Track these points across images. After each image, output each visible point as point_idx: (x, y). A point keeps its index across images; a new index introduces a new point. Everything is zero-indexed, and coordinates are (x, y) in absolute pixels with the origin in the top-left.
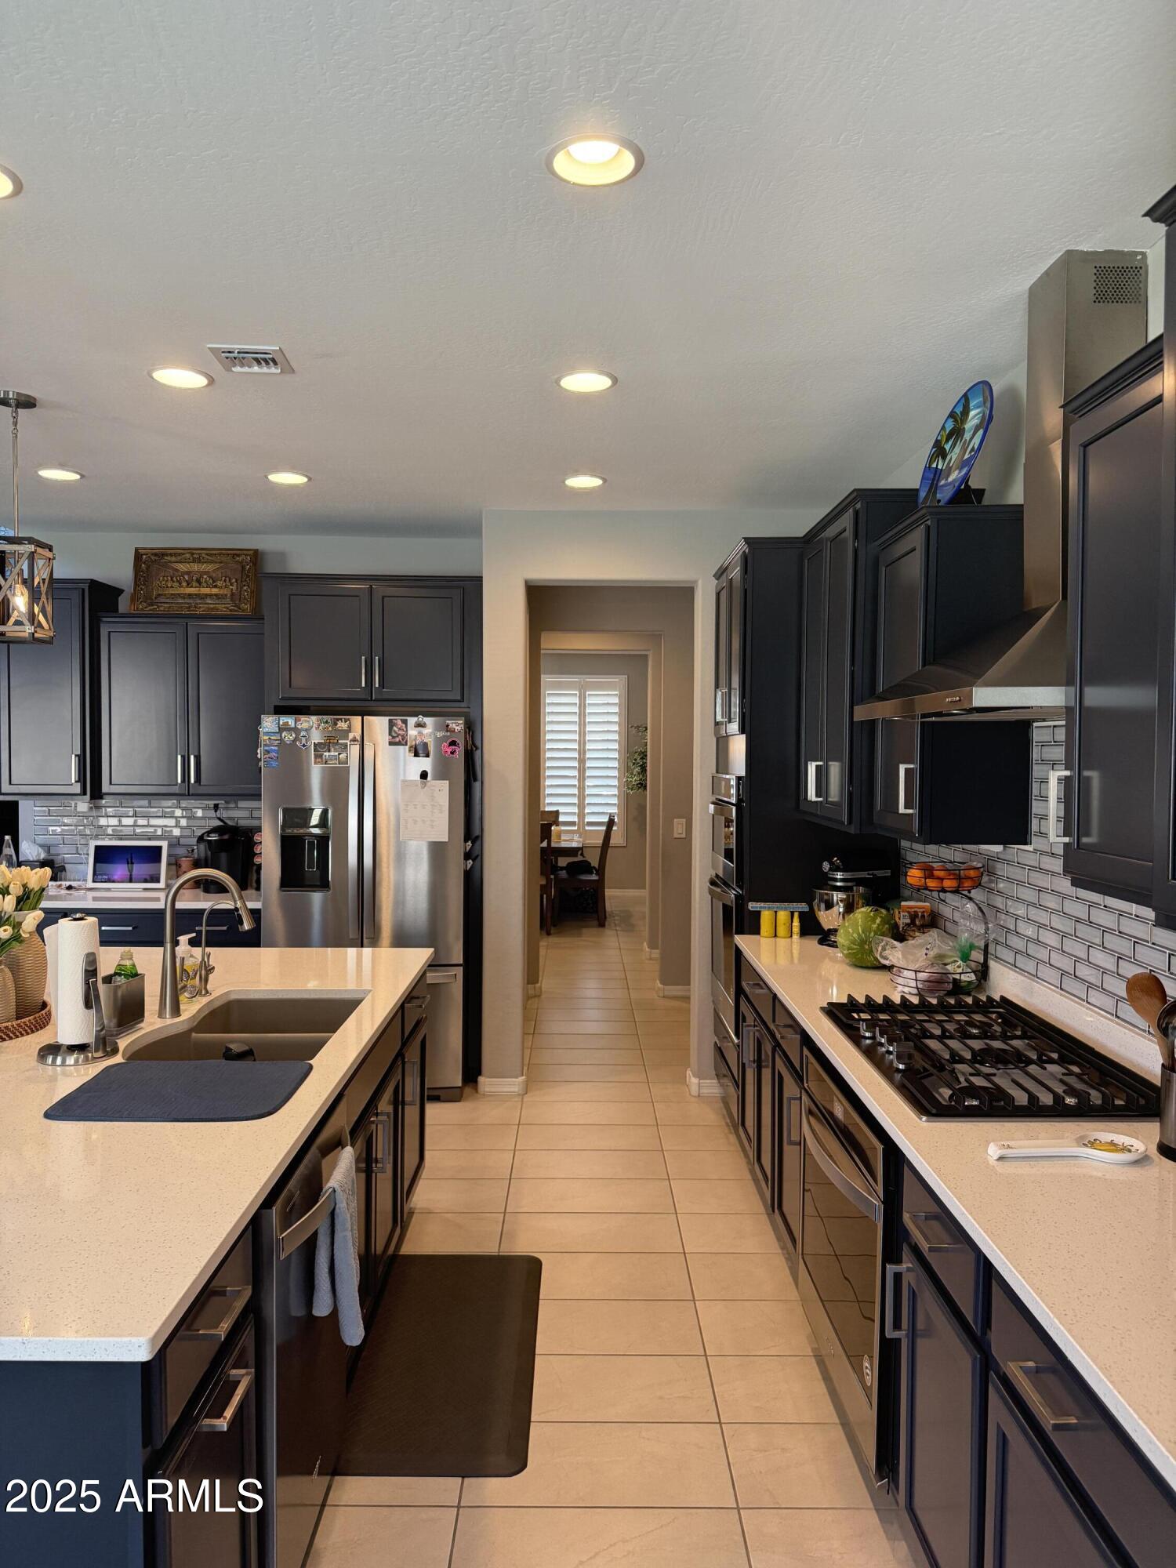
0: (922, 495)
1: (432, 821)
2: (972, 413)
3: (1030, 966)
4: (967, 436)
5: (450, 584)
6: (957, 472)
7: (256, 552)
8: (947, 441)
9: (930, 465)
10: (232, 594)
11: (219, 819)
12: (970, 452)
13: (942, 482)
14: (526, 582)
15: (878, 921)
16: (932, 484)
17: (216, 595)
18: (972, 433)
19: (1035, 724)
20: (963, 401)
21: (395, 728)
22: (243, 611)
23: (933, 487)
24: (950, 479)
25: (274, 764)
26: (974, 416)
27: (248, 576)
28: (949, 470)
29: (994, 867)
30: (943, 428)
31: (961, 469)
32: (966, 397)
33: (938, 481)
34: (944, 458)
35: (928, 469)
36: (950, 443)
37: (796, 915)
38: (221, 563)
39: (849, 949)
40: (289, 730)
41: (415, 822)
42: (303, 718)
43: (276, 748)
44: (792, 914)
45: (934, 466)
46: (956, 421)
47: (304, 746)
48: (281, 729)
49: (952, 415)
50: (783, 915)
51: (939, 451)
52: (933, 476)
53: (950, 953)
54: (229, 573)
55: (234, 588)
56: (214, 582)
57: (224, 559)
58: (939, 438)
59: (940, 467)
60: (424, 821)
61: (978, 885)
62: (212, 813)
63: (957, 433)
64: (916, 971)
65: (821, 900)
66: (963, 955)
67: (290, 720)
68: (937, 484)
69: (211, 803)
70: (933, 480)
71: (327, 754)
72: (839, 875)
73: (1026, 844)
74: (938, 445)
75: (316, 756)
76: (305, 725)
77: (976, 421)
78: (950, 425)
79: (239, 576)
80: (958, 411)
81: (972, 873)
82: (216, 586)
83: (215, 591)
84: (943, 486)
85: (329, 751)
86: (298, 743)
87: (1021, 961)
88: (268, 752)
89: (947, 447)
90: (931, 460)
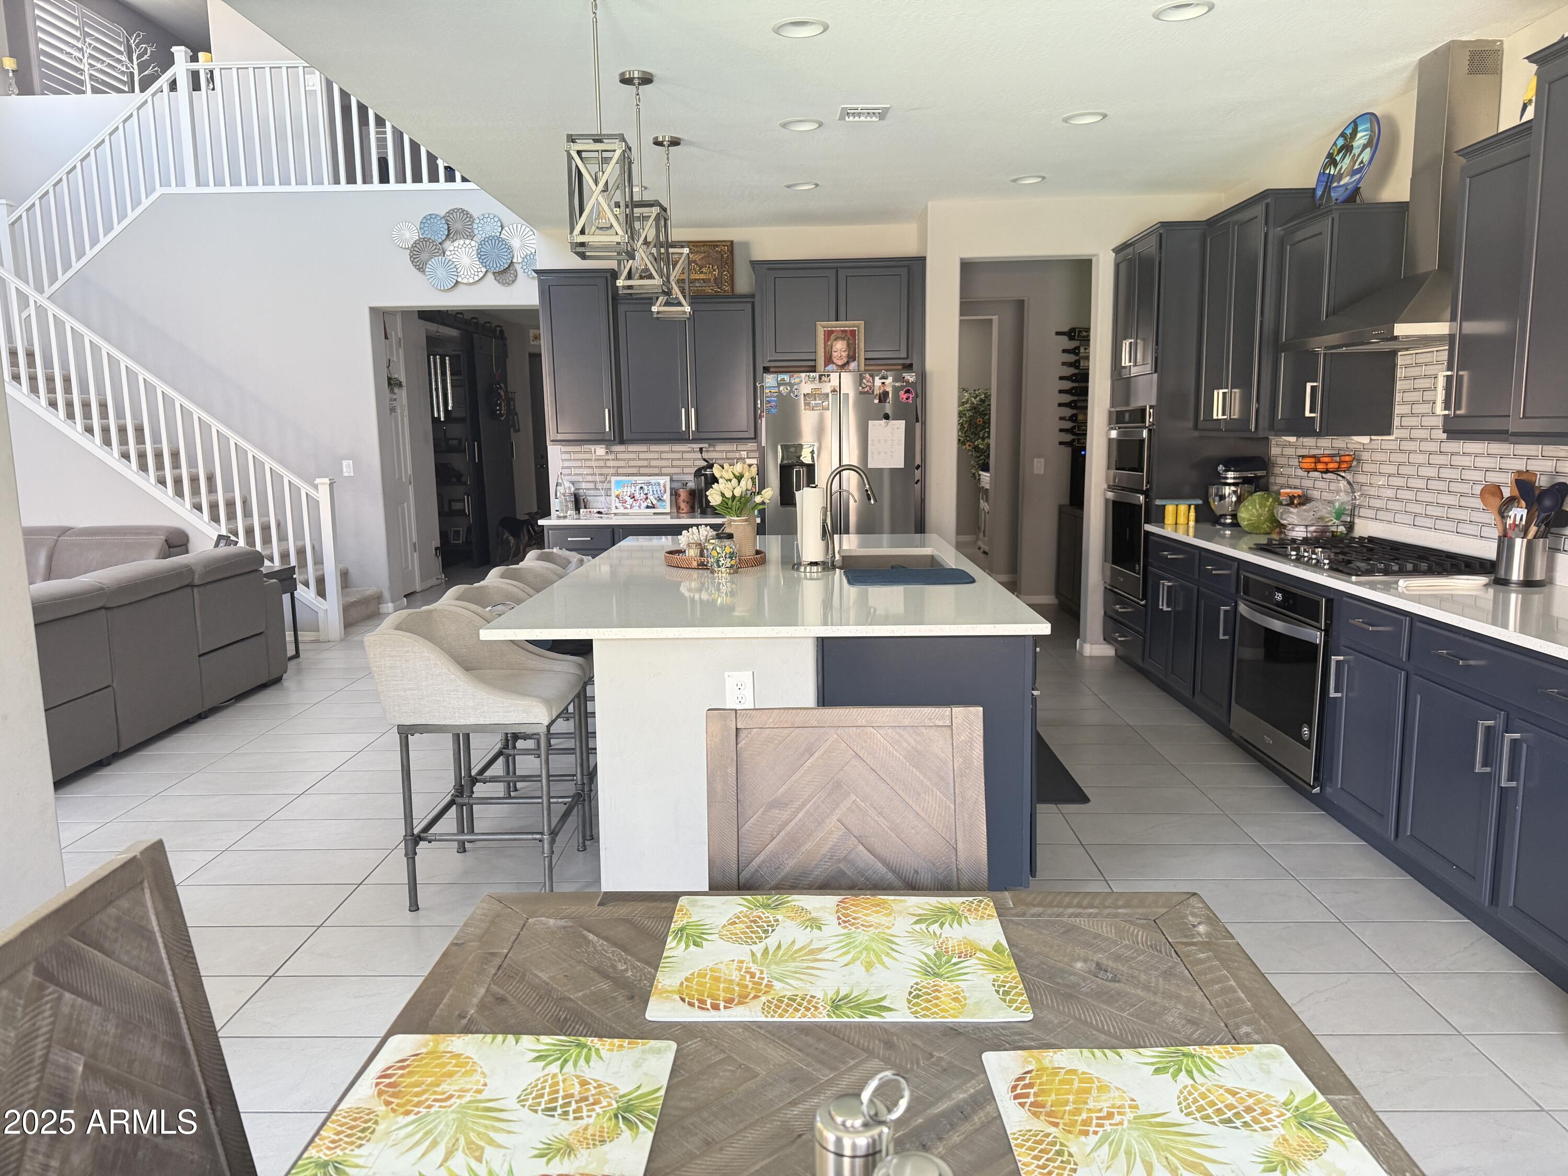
0: (1319, 193)
1: (892, 452)
2: (1359, 135)
3: (1389, 516)
4: (1356, 151)
5: (899, 264)
6: (1349, 177)
7: (732, 242)
8: (1338, 154)
9: (1324, 171)
10: (716, 279)
11: (704, 460)
12: (1360, 164)
13: (1335, 184)
14: (961, 259)
15: (1271, 500)
16: (1326, 185)
17: (703, 279)
18: (1360, 149)
19: (1399, 353)
20: (1352, 125)
21: (864, 381)
22: (725, 292)
23: (1328, 188)
24: (1342, 183)
25: (774, 411)
26: (1361, 138)
27: (726, 263)
28: (1340, 176)
29: (1360, 456)
30: (1335, 144)
31: (1352, 176)
32: (1355, 124)
33: (1331, 183)
34: (1335, 167)
35: (1322, 174)
36: (1341, 155)
37: (1192, 507)
38: (705, 253)
39: (1248, 521)
40: (785, 384)
41: (879, 453)
42: (796, 375)
43: (775, 399)
44: (1190, 506)
45: (1327, 172)
46: (1346, 139)
47: (796, 396)
48: (779, 385)
49: (1343, 135)
50: (1183, 508)
51: (1331, 161)
52: (1327, 181)
53: (1327, 515)
54: (711, 262)
55: (716, 273)
56: (700, 269)
57: (706, 248)
58: (1331, 151)
59: (1332, 173)
60: (886, 453)
61: (1348, 469)
62: (699, 455)
63: (1347, 148)
64: (1307, 526)
65: (1216, 495)
66: (1337, 516)
67: (786, 377)
68: (1330, 186)
69: (697, 446)
70: (1327, 183)
71: (813, 402)
72: (1230, 475)
73: (1390, 435)
74: (1330, 156)
75: (806, 404)
76: (797, 380)
77: (1363, 141)
78: (1341, 142)
79: (719, 263)
80: (1348, 132)
81: (1347, 458)
82: (702, 272)
83: (702, 276)
84: (1335, 187)
85: (815, 400)
86: (792, 395)
87: (1381, 515)
88: (769, 402)
89: (1338, 158)
90: (1325, 167)
